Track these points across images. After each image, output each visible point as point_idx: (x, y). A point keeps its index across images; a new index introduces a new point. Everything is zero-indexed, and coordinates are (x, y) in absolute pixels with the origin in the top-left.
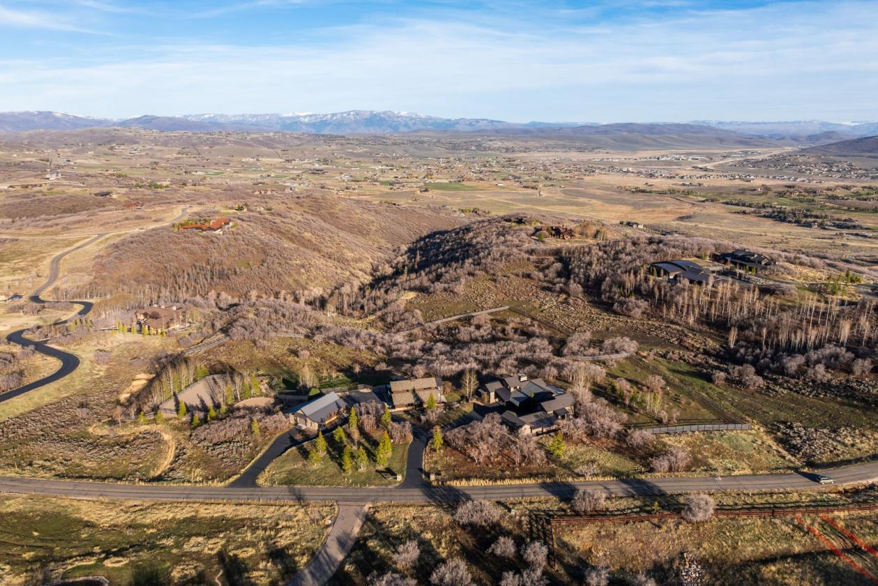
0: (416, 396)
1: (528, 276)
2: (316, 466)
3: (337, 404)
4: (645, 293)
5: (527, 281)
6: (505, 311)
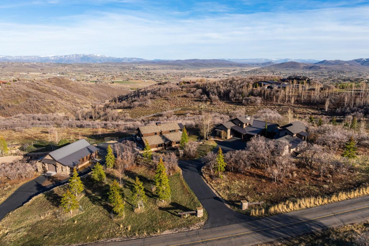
0: (164, 138)
1: (185, 96)
3: (88, 149)
6: (179, 110)
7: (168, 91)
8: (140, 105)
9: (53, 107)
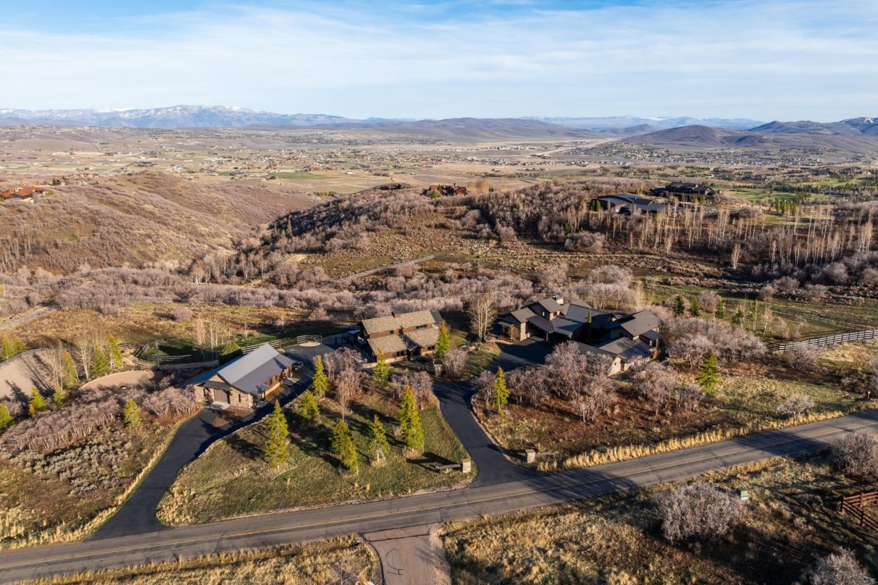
0: (406, 339)
1: (443, 226)
2: (279, 469)
3: (278, 362)
4: (595, 228)
5: (443, 231)
6: (430, 260)
7: (404, 214)
8: (345, 247)
9: (153, 248)
